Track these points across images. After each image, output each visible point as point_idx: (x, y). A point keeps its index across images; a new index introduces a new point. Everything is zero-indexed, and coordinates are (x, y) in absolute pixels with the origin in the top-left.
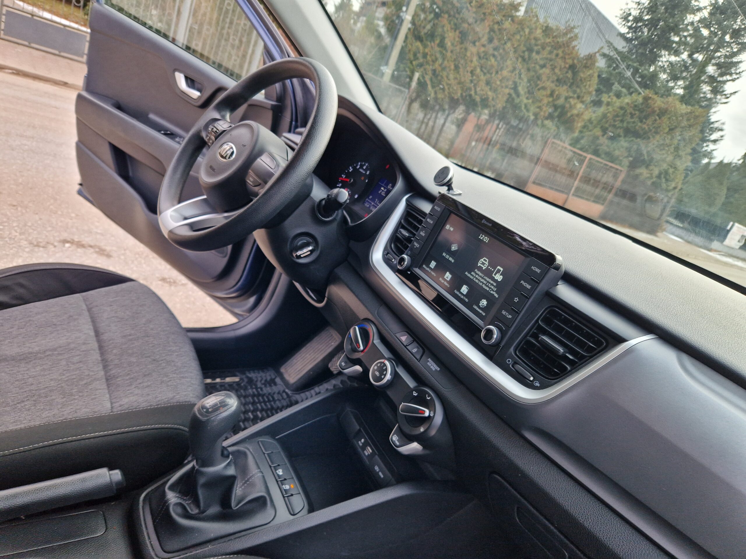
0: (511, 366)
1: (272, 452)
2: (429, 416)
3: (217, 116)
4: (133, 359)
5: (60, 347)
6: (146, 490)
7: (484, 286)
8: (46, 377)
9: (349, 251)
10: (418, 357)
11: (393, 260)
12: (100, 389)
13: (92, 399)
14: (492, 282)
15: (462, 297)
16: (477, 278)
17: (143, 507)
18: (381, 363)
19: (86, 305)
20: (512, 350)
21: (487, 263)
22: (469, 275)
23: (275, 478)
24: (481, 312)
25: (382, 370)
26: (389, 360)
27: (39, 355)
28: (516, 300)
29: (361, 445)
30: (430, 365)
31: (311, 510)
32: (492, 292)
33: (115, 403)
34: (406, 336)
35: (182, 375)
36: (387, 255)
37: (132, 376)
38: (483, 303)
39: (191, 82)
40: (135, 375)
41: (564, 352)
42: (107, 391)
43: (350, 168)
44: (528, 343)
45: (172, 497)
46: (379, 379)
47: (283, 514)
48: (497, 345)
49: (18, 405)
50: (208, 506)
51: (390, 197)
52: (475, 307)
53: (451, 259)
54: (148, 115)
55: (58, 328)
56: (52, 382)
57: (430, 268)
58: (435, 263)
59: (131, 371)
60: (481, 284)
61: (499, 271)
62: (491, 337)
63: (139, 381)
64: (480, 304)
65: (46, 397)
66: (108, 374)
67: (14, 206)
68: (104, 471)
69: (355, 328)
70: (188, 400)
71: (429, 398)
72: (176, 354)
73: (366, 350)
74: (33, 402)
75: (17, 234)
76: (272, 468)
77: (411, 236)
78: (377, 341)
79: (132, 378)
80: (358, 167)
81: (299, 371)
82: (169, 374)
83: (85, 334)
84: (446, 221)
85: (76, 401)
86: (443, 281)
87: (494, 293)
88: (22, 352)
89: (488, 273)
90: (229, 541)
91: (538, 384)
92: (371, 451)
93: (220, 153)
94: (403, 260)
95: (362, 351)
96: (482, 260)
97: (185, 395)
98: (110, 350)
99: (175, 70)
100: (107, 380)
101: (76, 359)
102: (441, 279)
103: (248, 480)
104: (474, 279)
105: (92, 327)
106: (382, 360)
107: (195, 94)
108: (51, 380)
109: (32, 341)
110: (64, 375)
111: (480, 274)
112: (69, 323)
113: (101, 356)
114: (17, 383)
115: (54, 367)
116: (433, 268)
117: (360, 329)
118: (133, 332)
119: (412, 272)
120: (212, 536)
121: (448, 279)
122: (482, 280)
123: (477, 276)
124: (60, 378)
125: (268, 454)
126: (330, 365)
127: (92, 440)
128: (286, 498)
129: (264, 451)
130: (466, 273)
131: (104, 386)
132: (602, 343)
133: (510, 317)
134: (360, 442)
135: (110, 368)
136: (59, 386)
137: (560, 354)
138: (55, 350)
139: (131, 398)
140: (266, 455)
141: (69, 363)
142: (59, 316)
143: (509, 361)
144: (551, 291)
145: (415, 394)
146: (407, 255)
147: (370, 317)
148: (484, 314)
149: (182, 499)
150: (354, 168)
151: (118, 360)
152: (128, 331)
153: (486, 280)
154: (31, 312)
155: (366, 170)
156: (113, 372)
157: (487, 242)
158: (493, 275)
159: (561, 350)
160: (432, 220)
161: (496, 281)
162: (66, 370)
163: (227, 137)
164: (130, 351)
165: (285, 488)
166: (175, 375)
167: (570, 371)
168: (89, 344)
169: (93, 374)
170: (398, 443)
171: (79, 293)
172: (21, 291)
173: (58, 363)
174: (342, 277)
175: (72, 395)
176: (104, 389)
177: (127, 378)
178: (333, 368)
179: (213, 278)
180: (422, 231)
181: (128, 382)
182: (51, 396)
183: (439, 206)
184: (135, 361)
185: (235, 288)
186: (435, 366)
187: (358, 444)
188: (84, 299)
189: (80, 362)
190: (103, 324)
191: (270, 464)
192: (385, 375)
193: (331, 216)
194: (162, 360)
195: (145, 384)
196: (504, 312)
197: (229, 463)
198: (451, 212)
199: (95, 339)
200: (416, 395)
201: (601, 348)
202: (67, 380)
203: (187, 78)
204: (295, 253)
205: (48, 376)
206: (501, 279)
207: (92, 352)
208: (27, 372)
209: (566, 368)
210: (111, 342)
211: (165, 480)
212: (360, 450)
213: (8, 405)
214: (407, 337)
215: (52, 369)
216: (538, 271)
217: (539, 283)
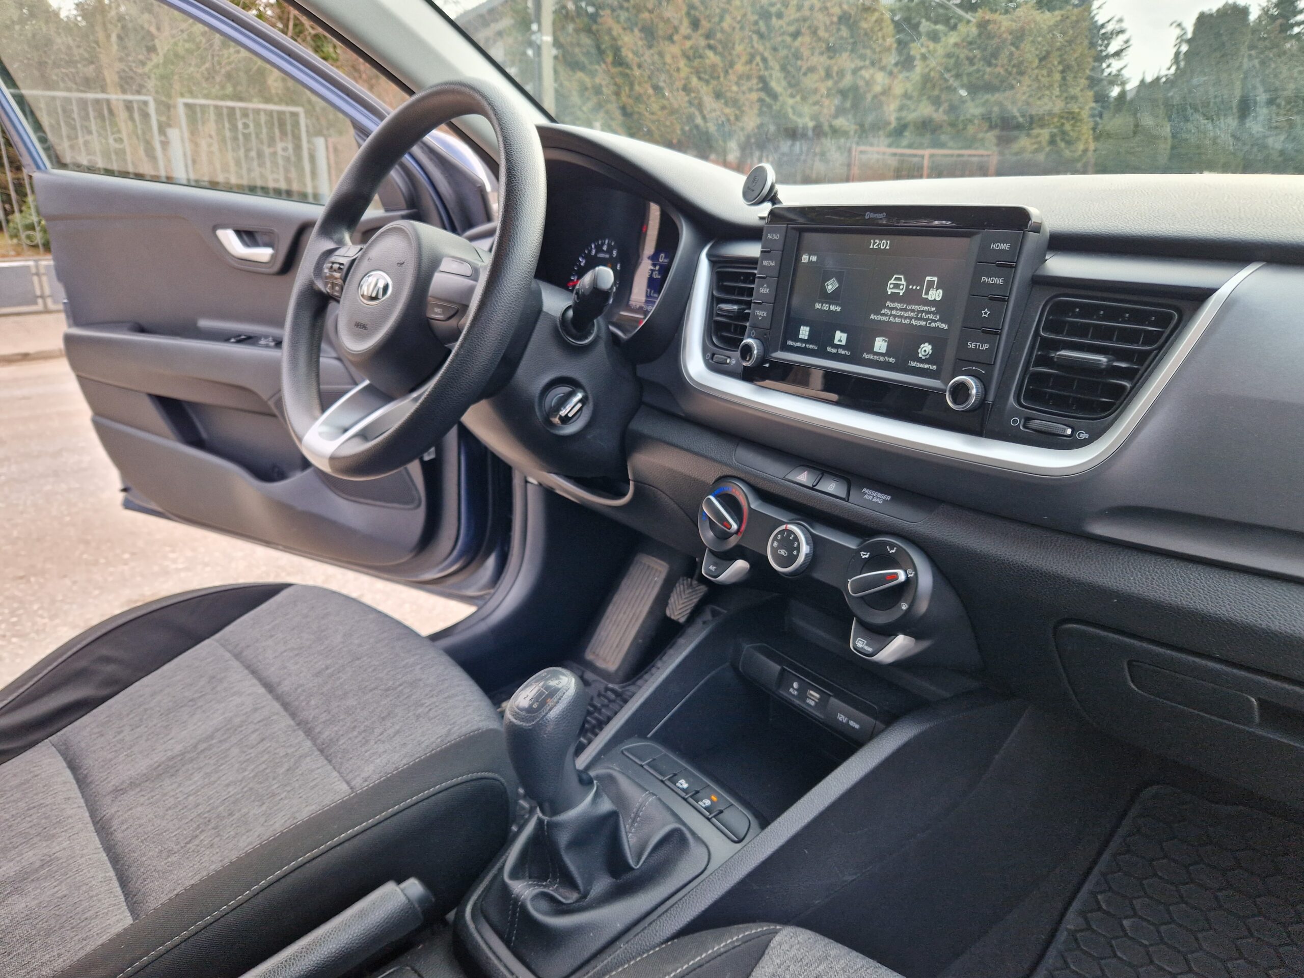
0: (1021, 428)
1: (654, 760)
2: (908, 580)
3: (329, 245)
4: (351, 702)
5: (218, 730)
6: (468, 901)
7: (914, 322)
8: (216, 785)
9: (641, 384)
10: (844, 495)
11: (728, 361)
12: (318, 768)
13: (313, 788)
14: (926, 308)
15: (882, 359)
16: (895, 316)
17: (477, 929)
18: (781, 532)
19: (230, 652)
20: (1011, 400)
21: (903, 282)
22: (879, 318)
23: (679, 795)
24: (926, 366)
25: (790, 542)
26: (792, 522)
27: (188, 756)
28: (986, 313)
29: (795, 693)
30: (871, 498)
31: (764, 823)
32: (933, 325)
33: (354, 778)
34: (806, 473)
35: (446, 695)
36: (712, 358)
37: (362, 728)
38: (925, 351)
39: (248, 236)
40: (365, 724)
41: (1109, 361)
42: (330, 767)
43: (581, 260)
44: (1037, 378)
45: (523, 889)
46: (792, 559)
47: (721, 848)
48: (982, 402)
49: (188, 846)
50: (589, 882)
51: (676, 269)
52: (913, 364)
53: (833, 308)
54: (195, 324)
55: (199, 704)
56: (230, 789)
57: (803, 341)
58: (808, 329)
59: (356, 720)
60: (907, 321)
61: (930, 284)
62: (967, 395)
63: (377, 731)
64: (920, 355)
65: (231, 814)
66: (318, 742)
67: (21, 578)
68: (390, 887)
69: (709, 499)
70: (475, 728)
71: (894, 551)
72: (419, 666)
73: (743, 527)
74: (213, 832)
75: (46, 620)
76: (668, 783)
77: (743, 307)
78: (755, 504)
79: (364, 731)
80: (593, 252)
81: (617, 646)
82: (423, 701)
83: (249, 695)
84: (798, 250)
85: (286, 802)
86: (835, 351)
87: (938, 324)
88: (157, 762)
89: (912, 297)
90: (651, 923)
91: (1084, 436)
92: (817, 696)
93: (363, 296)
94: (747, 350)
95: (737, 532)
96: (892, 281)
97: (467, 722)
98: (304, 704)
99: (215, 228)
100: (322, 751)
101: (254, 738)
102: (829, 349)
103: (637, 815)
104: (892, 319)
105: (255, 681)
106: (783, 527)
107: (263, 254)
108: (228, 785)
109: (165, 739)
110: (245, 770)
111: (899, 306)
112: (214, 688)
113: (293, 719)
114: (170, 812)
115: (222, 764)
116: (806, 338)
117: (716, 497)
118: (329, 662)
119: (772, 363)
120: (619, 926)
121: (844, 343)
122: (907, 314)
123: (894, 312)
124: (240, 777)
125: (648, 764)
126: (668, 613)
127: (346, 844)
128: (714, 820)
129: (639, 762)
130: (873, 317)
131: (322, 761)
132: (1171, 317)
133: (986, 346)
134: (791, 690)
135: (317, 730)
136: (245, 789)
137: (1103, 367)
138: (211, 737)
139: (378, 761)
140: (646, 767)
141: (245, 749)
142: (191, 685)
143: (1017, 422)
144: (1040, 272)
145: (865, 555)
146: (749, 337)
147: (727, 471)
148: (934, 368)
149: (540, 886)
150: (588, 257)
151: (325, 714)
152: (320, 663)
153: (913, 311)
154: (141, 696)
155: (609, 251)
156: (327, 733)
157: (888, 248)
158: (923, 296)
159: (1103, 359)
160: (772, 260)
161: (933, 303)
162: (245, 762)
163: (364, 266)
164: (340, 692)
165: (704, 806)
166: (435, 699)
167: (1132, 389)
168: (263, 707)
169: (293, 750)
170: (870, 650)
171: (208, 637)
172: (110, 668)
173: (226, 756)
174: (646, 431)
175: (274, 795)
176: (322, 766)
177: (355, 733)
178: (676, 614)
179: (411, 551)
180: (762, 286)
181: (360, 738)
182: (240, 810)
183: (773, 232)
184: (355, 703)
185: (455, 553)
186: (879, 495)
187: (791, 694)
188: (221, 645)
189: (263, 740)
190: (273, 669)
191: (661, 777)
192: (798, 549)
193: (589, 333)
194: (401, 685)
195: (391, 731)
196: (971, 345)
197: (596, 792)
198: (801, 231)
199: (269, 697)
200: (867, 556)
201: (1172, 326)
202: (254, 777)
203: (239, 233)
204: (555, 417)
205: (218, 782)
206: (941, 295)
207: (275, 717)
208: (181, 789)
209: (1124, 387)
210: (299, 690)
211: (498, 866)
212: (797, 702)
213: (171, 852)
214: (808, 474)
215: (221, 768)
216: (1005, 246)
217: (1015, 267)
